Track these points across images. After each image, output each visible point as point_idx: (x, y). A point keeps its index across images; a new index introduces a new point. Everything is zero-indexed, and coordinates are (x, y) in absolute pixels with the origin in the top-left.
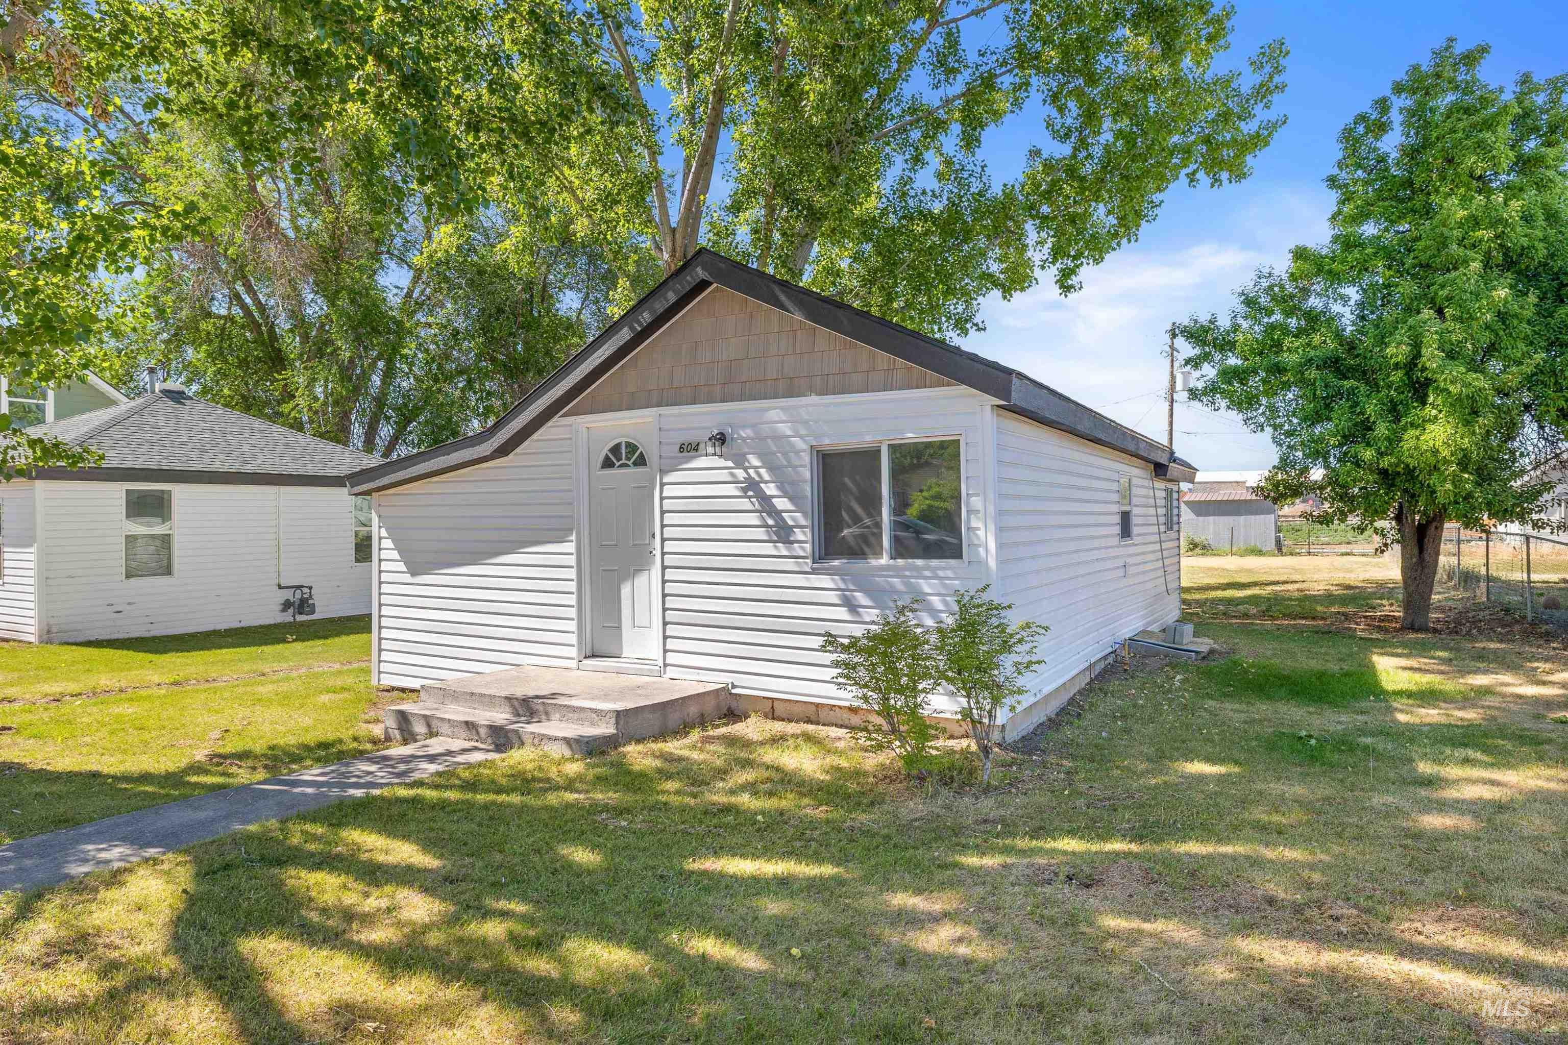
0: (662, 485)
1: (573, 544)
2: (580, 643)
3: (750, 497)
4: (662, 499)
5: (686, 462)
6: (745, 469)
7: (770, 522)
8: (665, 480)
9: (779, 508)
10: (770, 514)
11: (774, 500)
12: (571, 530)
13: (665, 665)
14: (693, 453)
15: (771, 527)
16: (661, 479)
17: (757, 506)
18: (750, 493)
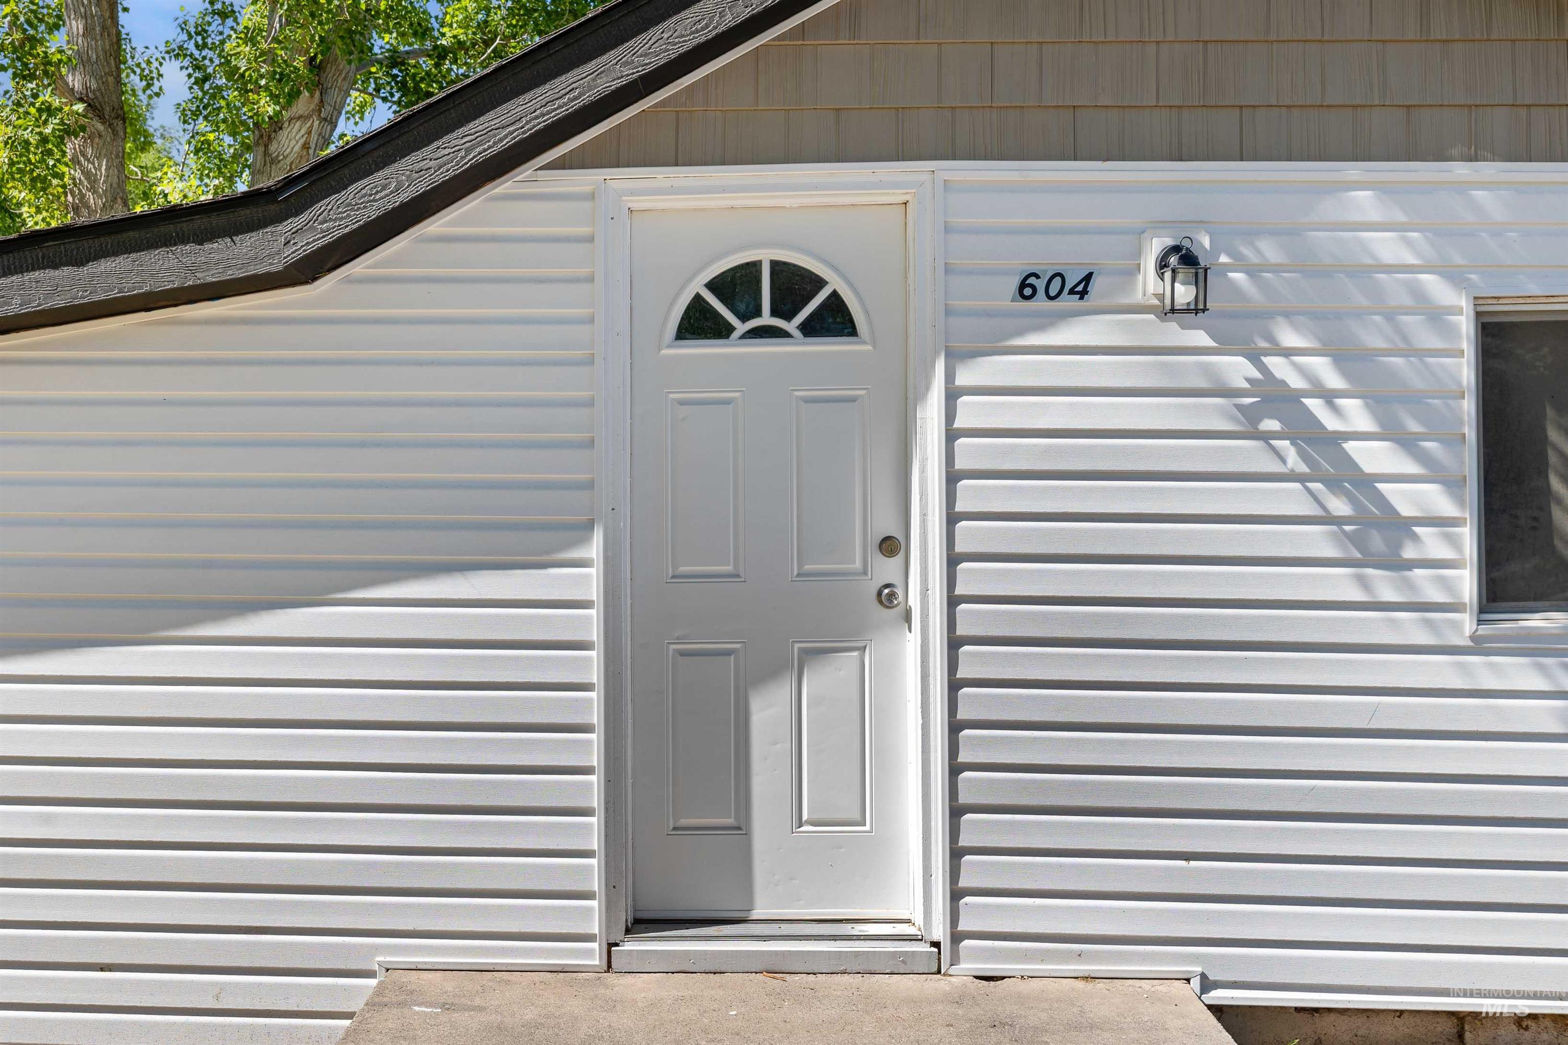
0: (952, 395)
1: (594, 573)
2: (611, 885)
3: (1266, 437)
4: (952, 435)
5: (1040, 328)
6: (1254, 357)
7: (1339, 506)
8: (963, 378)
9: (1368, 467)
10: (1333, 484)
11: (1350, 446)
12: (589, 526)
13: (957, 937)
14: (1068, 302)
15: (1339, 521)
16: (950, 377)
17: (1294, 461)
18: (1271, 425)
